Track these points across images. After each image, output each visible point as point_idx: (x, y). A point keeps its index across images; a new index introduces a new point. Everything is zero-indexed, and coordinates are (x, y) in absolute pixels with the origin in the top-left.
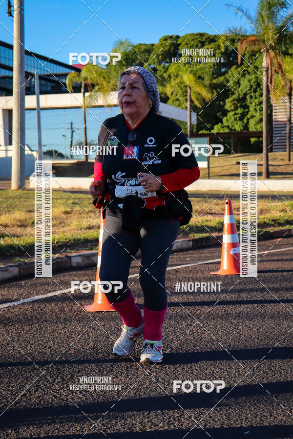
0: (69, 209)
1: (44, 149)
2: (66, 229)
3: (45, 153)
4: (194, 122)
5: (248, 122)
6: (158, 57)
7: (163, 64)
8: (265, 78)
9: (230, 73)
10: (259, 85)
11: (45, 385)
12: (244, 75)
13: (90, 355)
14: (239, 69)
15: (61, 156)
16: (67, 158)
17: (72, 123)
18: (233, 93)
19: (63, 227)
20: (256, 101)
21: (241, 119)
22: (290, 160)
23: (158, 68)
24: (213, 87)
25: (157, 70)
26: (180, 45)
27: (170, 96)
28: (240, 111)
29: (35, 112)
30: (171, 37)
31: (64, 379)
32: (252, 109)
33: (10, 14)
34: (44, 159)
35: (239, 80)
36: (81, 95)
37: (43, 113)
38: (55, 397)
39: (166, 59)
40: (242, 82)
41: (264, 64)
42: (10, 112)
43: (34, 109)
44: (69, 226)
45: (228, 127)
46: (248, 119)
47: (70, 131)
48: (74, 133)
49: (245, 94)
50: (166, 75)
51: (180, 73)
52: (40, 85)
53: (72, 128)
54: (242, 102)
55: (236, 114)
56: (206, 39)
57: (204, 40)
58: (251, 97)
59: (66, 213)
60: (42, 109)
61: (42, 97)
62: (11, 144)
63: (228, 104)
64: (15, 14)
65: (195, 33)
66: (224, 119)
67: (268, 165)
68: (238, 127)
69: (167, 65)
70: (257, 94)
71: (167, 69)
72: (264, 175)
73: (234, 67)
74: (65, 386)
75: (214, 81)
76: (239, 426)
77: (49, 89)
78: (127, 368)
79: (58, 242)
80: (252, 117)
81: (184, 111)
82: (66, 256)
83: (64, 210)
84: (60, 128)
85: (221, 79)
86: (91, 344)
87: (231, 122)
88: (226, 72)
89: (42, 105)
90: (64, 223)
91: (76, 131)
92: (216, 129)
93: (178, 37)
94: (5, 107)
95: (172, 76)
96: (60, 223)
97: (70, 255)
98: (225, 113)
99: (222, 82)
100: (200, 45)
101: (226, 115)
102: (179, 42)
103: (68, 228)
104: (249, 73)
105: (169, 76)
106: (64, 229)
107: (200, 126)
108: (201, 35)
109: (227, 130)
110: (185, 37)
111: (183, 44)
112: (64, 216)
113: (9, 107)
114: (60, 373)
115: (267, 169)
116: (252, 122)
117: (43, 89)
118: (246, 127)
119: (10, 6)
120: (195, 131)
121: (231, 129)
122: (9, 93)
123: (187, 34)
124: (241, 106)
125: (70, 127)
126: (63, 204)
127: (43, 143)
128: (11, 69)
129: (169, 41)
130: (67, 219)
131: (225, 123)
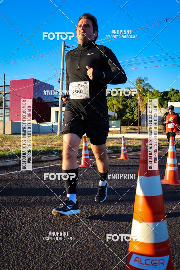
4: (116, 116)
5: (133, 116)
8: (138, 102)
9: (128, 101)
10: (137, 105)
12: (132, 102)
14: (131, 100)
18: (129, 107)
20: (136, 110)
21: (131, 115)
22: (146, 128)
24: (122, 105)
28: (131, 113)
32: (135, 112)
33: (59, 82)
35: (131, 103)
40: (131, 104)
41: (138, 98)
42: (58, 112)
45: (127, 118)
46: (134, 116)
49: (133, 108)
54: (132, 110)
55: (129, 114)
58: (135, 108)
62: (57, 122)
63: (127, 110)
64: (61, 82)
66: (126, 115)
67: (139, 130)
68: (130, 118)
70: (136, 107)
72: (138, 133)
73: (129, 99)
75: (123, 103)
80: (135, 115)
81: (113, 112)
85: (125, 102)
87: (128, 116)
88: (127, 100)
92: (123, 118)
94: (56, 111)
98: (126, 113)
99: (125, 104)
101: (126, 114)
104: (134, 101)
107: (118, 117)
109: (127, 119)
113: (57, 111)
115: (139, 131)
116: (135, 116)
118: (133, 118)
119: (59, 79)
120: (116, 119)
121: (128, 118)
122: (58, 106)
124: (131, 111)
128: (59, 99)
131: (126, 117)
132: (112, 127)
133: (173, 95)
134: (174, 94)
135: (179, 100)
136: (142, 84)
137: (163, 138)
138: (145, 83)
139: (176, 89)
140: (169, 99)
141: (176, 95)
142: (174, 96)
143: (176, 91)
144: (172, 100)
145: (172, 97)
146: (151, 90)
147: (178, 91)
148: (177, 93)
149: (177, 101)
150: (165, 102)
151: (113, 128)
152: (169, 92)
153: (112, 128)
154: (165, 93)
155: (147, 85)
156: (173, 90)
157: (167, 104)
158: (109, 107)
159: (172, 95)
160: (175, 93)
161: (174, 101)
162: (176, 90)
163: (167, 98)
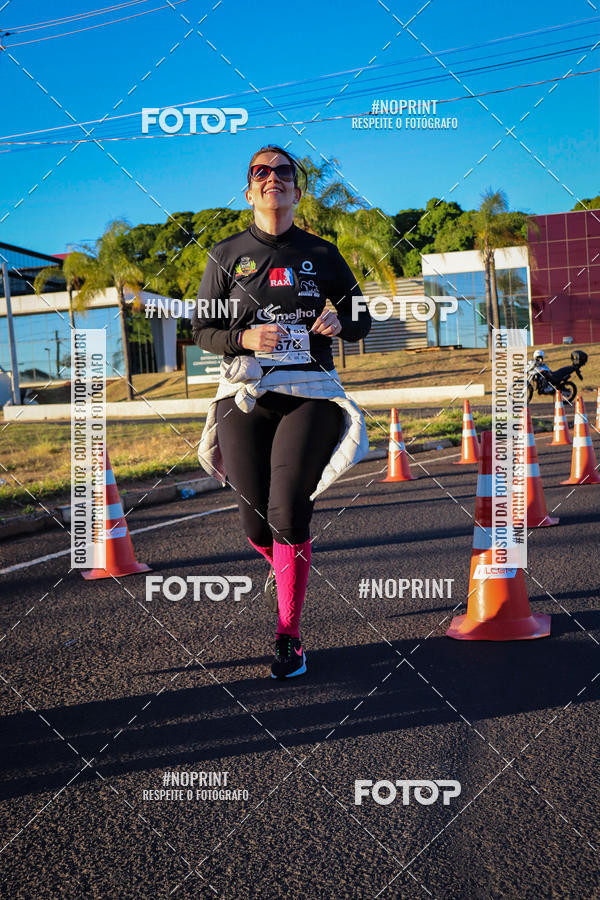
0: (57, 447)
1: (21, 369)
2: (55, 473)
3: (23, 374)
6: (167, 241)
7: (175, 248)
11: (32, 678)
13: (91, 636)
15: (43, 376)
16: (53, 379)
17: (57, 332)
19: (50, 470)
22: (344, 366)
23: (167, 254)
25: (166, 257)
26: (194, 224)
27: (184, 291)
29: (6, 320)
30: (183, 215)
31: (57, 669)
34: (22, 381)
36: (67, 294)
37: (16, 321)
38: (46, 692)
39: (177, 242)
43: (4, 316)
44: (58, 468)
47: (55, 342)
48: (61, 345)
50: (178, 264)
51: (197, 260)
52: (11, 284)
53: (57, 339)
56: (229, 215)
57: (226, 217)
59: (54, 451)
60: (15, 315)
61: (14, 300)
65: (214, 208)
69: (179, 250)
71: (180, 255)
74: (59, 677)
76: (283, 707)
77: (24, 288)
78: (140, 648)
79: (44, 491)
82: (56, 509)
83: (50, 448)
84: (42, 340)
86: (91, 622)
89: (15, 310)
90: (51, 465)
91: (64, 342)
93: (191, 214)
95: (187, 264)
96: (47, 466)
97: (62, 507)
100: (220, 223)
102: (193, 221)
103: (57, 471)
105: (183, 265)
106: (51, 473)
108: (223, 210)
110: (200, 214)
111: (199, 222)
112: (51, 456)
114: (51, 662)
117: (15, 288)
123: (203, 211)
125: (54, 337)
126: (50, 440)
127: (19, 359)
129: (181, 219)
130: (55, 459)
132: (208, 370)
133: (438, 226)
134: (444, 220)
135: (462, 245)
136: (317, 188)
137: (416, 401)
138: (328, 181)
139: (448, 202)
140: (425, 243)
141: (450, 224)
142: (441, 227)
143: (449, 210)
144: (435, 245)
145: (435, 232)
146: (353, 209)
147: (456, 206)
148: (453, 216)
149: (457, 250)
150: (410, 255)
151: (211, 373)
152: (423, 213)
153: (205, 374)
154: (407, 220)
155: (336, 189)
156: (436, 204)
157: (419, 264)
158: (187, 289)
159: (434, 226)
160: (448, 214)
161: (442, 247)
162: (450, 206)
163: (417, 237)
